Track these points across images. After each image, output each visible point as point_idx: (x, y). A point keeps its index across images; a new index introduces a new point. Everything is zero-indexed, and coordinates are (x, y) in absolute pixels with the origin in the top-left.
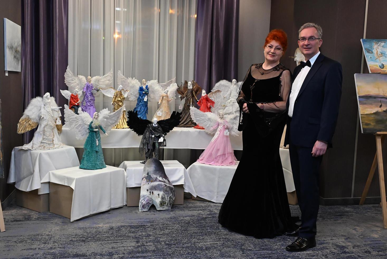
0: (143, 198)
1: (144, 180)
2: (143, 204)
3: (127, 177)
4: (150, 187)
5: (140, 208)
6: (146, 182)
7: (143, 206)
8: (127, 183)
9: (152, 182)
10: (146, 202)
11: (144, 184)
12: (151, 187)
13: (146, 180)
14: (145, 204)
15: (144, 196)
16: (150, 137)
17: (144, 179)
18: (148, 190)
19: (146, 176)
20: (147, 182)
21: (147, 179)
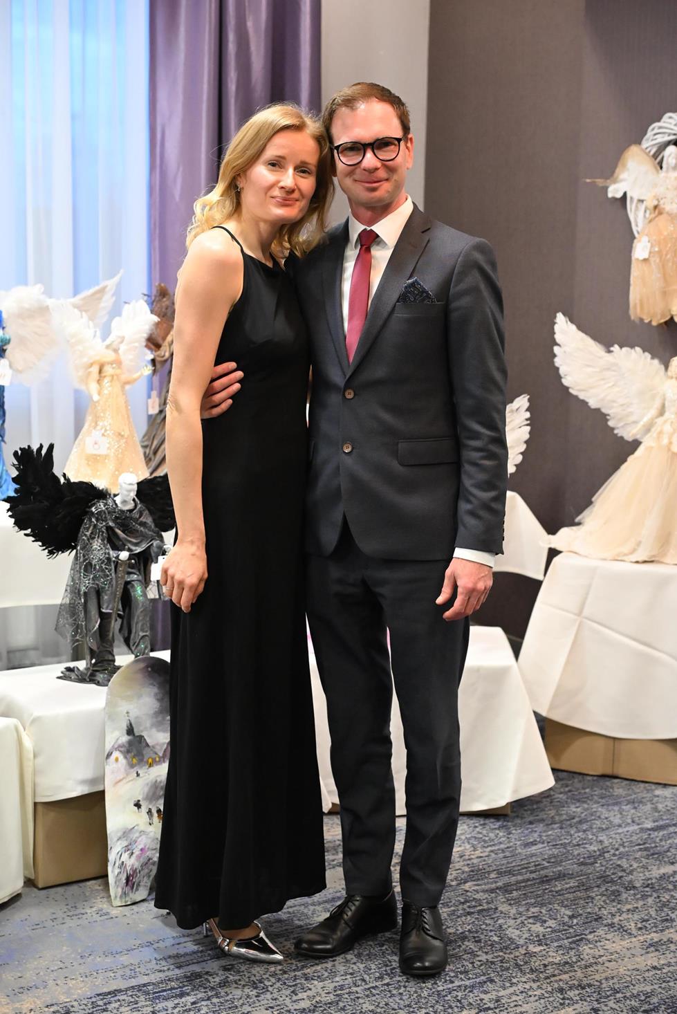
0: (125, 843)
1: (117, 760)
2: (128, 868)
3: (35, 756)
4: (146, 789)
5: (115, 889)
6: (126, 770)
7: (128, 879)
8: (38, 780)
9: (150, 766)
10: (139, 857)
11: (121, 777)
12: (151, 786)
13: (125, 757)
14: (135, 871)
15: (126, 833)
16: (109, 559)
17: (116, 754)
18: (138, 805)
19: (125, 739)
20: (132, 766)
21: (129, 756)
